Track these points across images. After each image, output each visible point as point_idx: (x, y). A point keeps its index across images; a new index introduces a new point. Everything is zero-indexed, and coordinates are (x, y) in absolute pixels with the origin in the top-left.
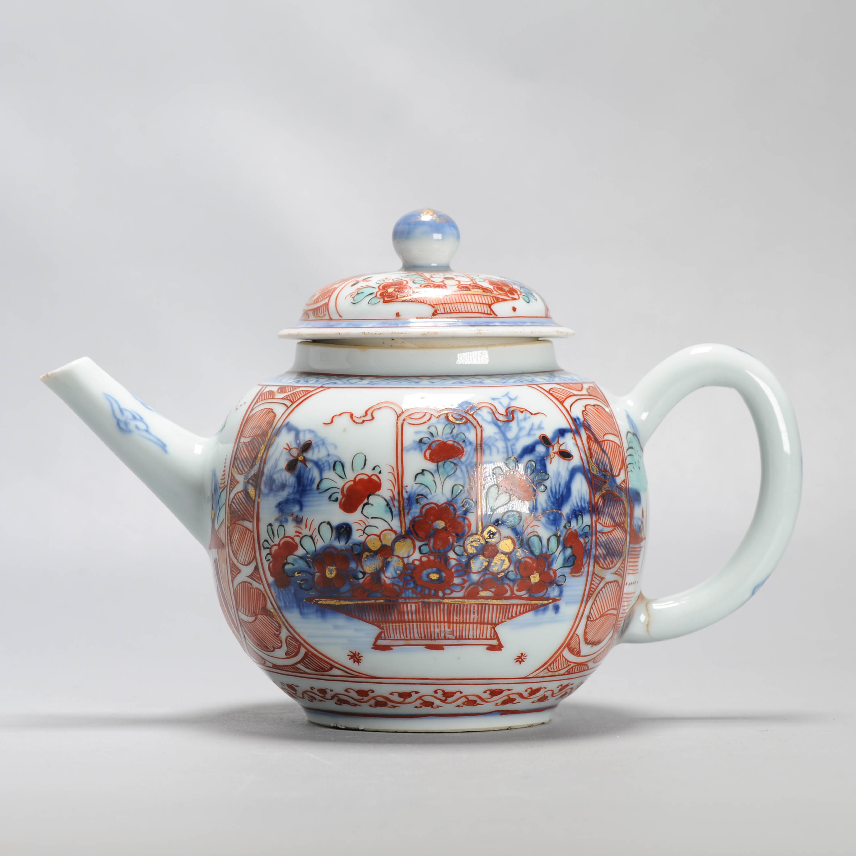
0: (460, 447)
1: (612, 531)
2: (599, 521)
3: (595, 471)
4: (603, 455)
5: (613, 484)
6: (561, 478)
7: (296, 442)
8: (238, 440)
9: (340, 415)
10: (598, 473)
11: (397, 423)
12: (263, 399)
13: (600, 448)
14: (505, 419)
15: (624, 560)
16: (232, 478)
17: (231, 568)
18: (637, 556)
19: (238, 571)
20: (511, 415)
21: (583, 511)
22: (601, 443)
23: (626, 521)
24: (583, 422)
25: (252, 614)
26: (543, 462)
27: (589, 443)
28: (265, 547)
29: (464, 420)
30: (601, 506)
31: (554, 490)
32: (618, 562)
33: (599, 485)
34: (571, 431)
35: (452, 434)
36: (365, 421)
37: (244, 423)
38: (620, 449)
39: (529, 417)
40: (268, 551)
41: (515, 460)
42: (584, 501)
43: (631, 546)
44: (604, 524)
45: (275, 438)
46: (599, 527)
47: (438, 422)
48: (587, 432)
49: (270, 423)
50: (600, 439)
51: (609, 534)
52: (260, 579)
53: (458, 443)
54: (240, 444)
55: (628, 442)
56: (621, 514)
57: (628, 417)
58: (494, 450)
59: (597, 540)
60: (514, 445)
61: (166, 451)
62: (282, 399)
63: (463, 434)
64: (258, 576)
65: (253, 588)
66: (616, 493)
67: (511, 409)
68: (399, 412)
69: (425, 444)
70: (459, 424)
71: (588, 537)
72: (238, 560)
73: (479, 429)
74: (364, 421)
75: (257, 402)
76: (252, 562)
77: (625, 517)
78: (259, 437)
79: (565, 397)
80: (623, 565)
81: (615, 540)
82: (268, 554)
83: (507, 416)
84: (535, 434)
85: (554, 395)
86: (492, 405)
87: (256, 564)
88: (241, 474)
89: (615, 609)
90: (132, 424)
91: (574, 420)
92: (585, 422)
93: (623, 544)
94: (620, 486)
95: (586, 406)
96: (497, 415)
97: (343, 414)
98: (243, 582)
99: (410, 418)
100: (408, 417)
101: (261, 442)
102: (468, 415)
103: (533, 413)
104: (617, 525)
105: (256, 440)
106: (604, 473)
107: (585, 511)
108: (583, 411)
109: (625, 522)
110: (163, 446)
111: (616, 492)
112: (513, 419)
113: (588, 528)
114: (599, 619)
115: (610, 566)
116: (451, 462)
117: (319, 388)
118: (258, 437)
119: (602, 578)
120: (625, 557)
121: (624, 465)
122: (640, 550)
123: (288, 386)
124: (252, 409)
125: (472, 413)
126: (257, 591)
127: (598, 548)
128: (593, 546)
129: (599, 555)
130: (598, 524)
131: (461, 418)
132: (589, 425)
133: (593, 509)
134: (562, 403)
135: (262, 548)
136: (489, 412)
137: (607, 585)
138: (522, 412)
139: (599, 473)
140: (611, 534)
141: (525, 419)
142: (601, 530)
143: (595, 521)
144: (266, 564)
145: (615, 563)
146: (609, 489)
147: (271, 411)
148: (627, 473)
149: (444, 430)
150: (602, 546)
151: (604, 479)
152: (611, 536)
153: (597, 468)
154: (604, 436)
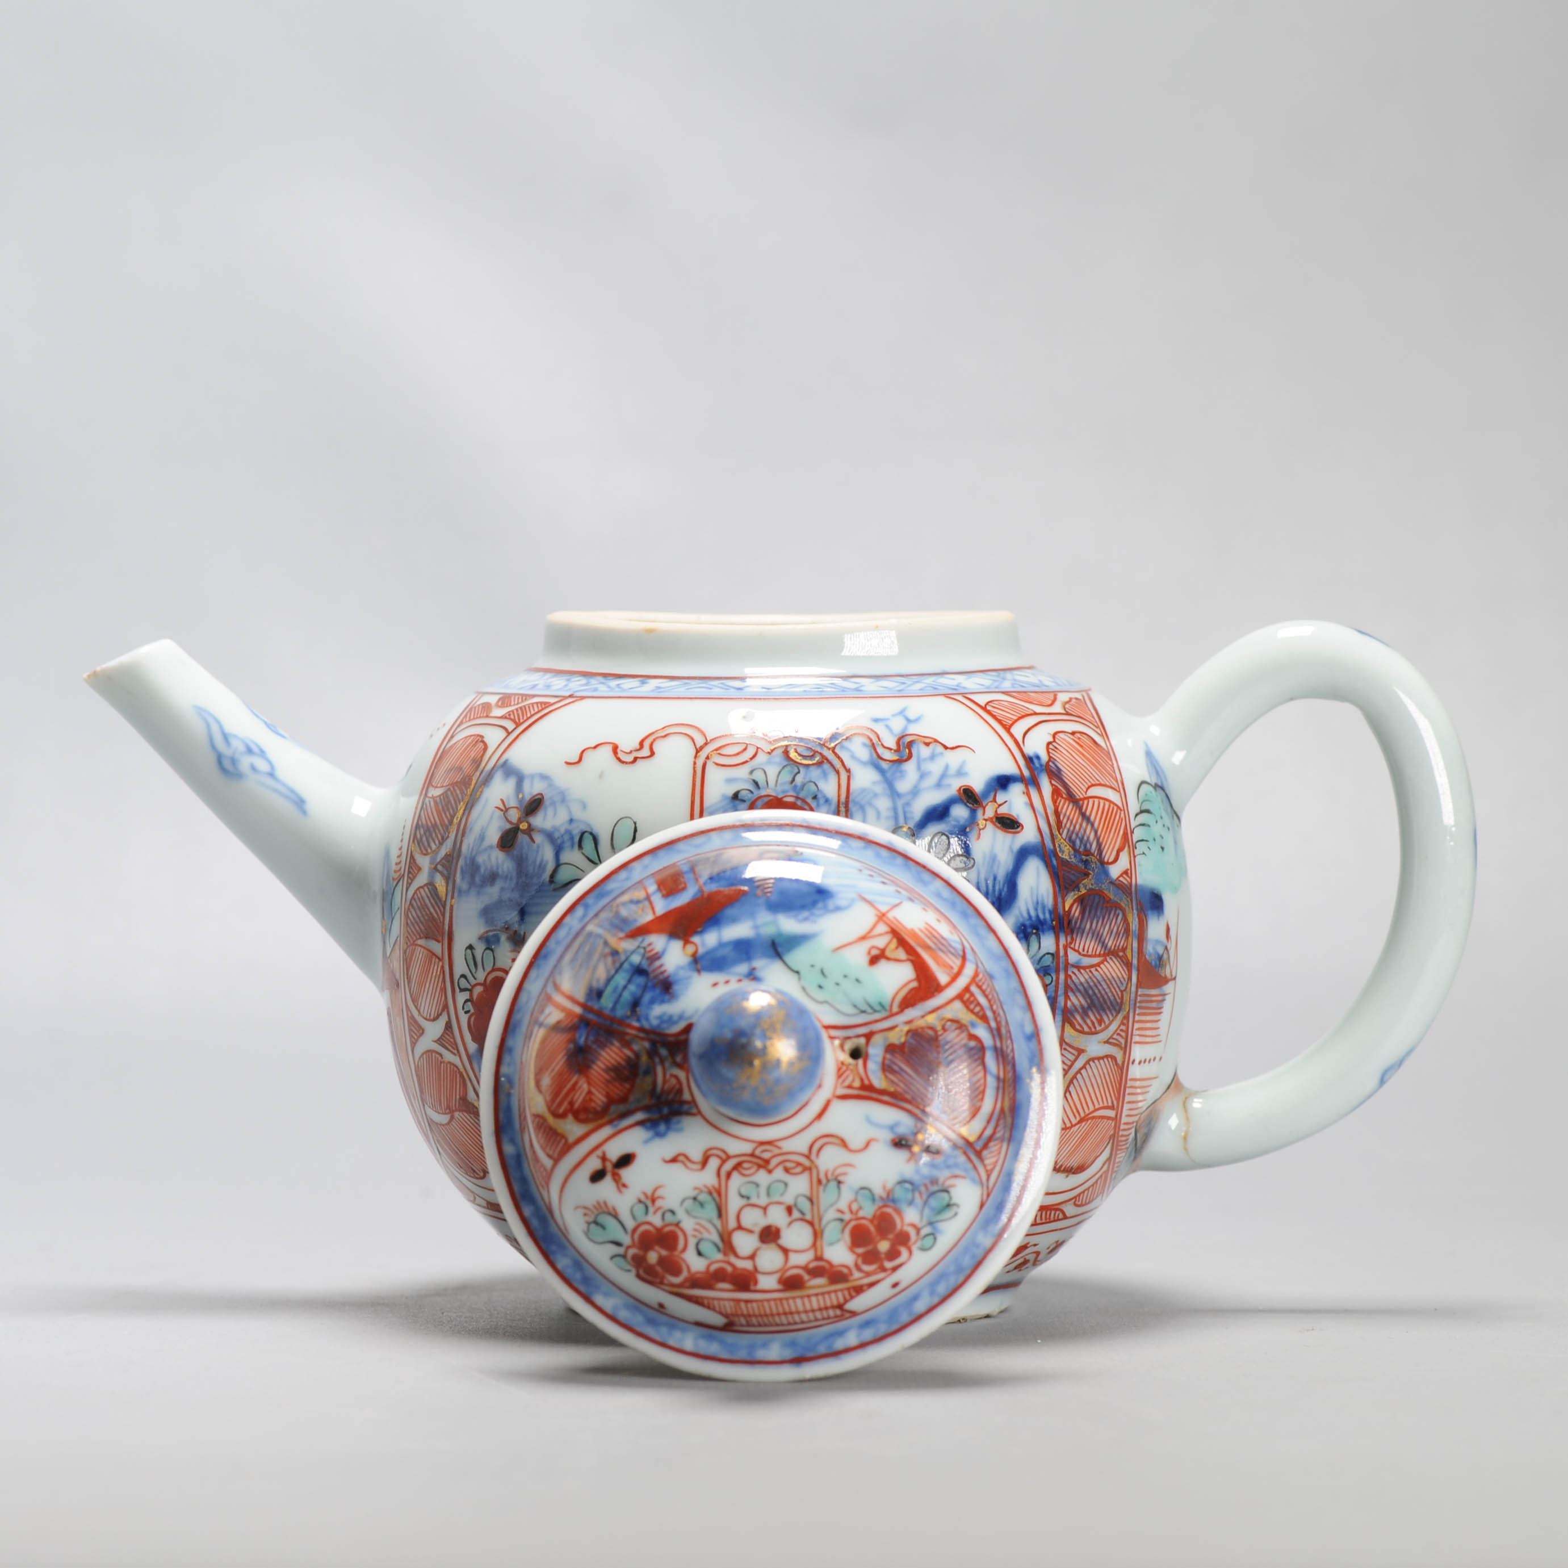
1: (1098, 965)
2: (1072, 946)
3: (1066, 853)
4: (1084, 824)
5: (1103, 877)
6: (998, 867)
7: (518, 796)
8: (424, 792)
9: (595, 747)
10: (1073, 857)
11: (695, 763)
12: (472, 717)
13: (1078, 811)
14: (895, 757)
15: (1127, 1017)
16: (412, 861)
17: (409, 1026)
18: (1158, 1010)
19: (421, 1032)
20: (907, 750)
21: (1040, 927)
22: (1081, 802)
23: (1129, 947)
24: (1048, 763)
25: (446, 1110)
26: (963, 837)
27: (1056, 802)
28: (462, 987)
29: (817, 758)
30: (1078, 919)
32: (1113, 1020)
33: (1073, 878)
34: (1021, 779)
35: (794, 783)
36: (638, 759)
37: (436, 760)
38: (1120, 814)
39: (941, 754)
40: (466, 995)
41: (909, 833)
42: (1044, 908)
43: (1140, 991)
44: (1084, 950)
45: (483, 790)
46: (1073, 957)
47: (769, 762)
48: (1053, 782)
49: (477, 762)
50: (1079, 795)
51: (1093, 970)
52: (454, 1046)
53: (803, 801)
54: (427, 800)
55: (1141, 801)
56: (1118, 934)
57: (1149, 754)
58: (871, 814)
59: (1069, 981)
60: (908, 804)
61: (304, 812)
62: (502, 717)
63: (813, 785)
64: (452, 1040)
65: (444, 1062)
66: (1109, 895)
67: (908, 739)
68: (700, 741)
69: (744, 801)
70: (808, 766)
71: (1050, 975)
72: (419, 1011)
73: (844, 775)
74: (635, 759)
75: (461, 723)
76: (441, 1014)
77: (1127, 938)
78: (457, 786)
79: (1015, 718)
80: (1123, 1027)
81: (1104, 980)
82: (466, 1001)
83: (898, 751)
84: (949, 786)
85: (994, 714)
86: (873, 731)
87: (447, 1020)
88: (425, 855)
89: (1112, 1108)
90: (245, 762)
91: (1029, 760)
92: (1051, 764)
93: (1123, 988)
94: (1117, 882)
95: (1054, 735)
96: (880, 750)
97: (603, 745)
98: (428, 1051)
99: (719, 754)
100: (715, 752)
101: (460, 796)
102: (825, 748)
103: (949, 746)
104: (1113, 953)
105: (452, 793)
106: (1083, 857)
107: (1045, 927)
108: (1049, 744)
109: (1126, 947)
110: (300, 803)
111: (1109, 891)
112: (910, 756)
113: (1051, 959)
114: (1079, 1125)
115: (1095, 1028)
117: (565, 698)
118: (456, 788)
119: (1081, 1051)
120: (1128, 1013)
121: (1127, 841)
122: (1164, 1000)
123: (515, 695)
124: (452, 737)
125: (833, 745)
126: (450, 1068)
127: (1070, 994)
128: (1061, 991)
129: (1073, 1008)
130: (1070, 951)
131: (811, 754)
132: (1059, 770)
133: (1060, 923)
134: (1008, 729)
135: (457, 990)
136: (864, 745)
137: (1091, 1063)
138: (927, 744)
139: (1075, 856)
140: (1096, 970)
141: (933, 757)
142: (1077, 963)
143: (1064, 945)
144: (464, 1018)
145: (1107, 1022)
146: (1093, 887)
147: (480, 739)
148: (1133, 857)
149: (780, 777)
150: (1080, 991)
151: (1083, 868)
152: (1097, 972)
153: (1070, 848)
154: (1087, 789)
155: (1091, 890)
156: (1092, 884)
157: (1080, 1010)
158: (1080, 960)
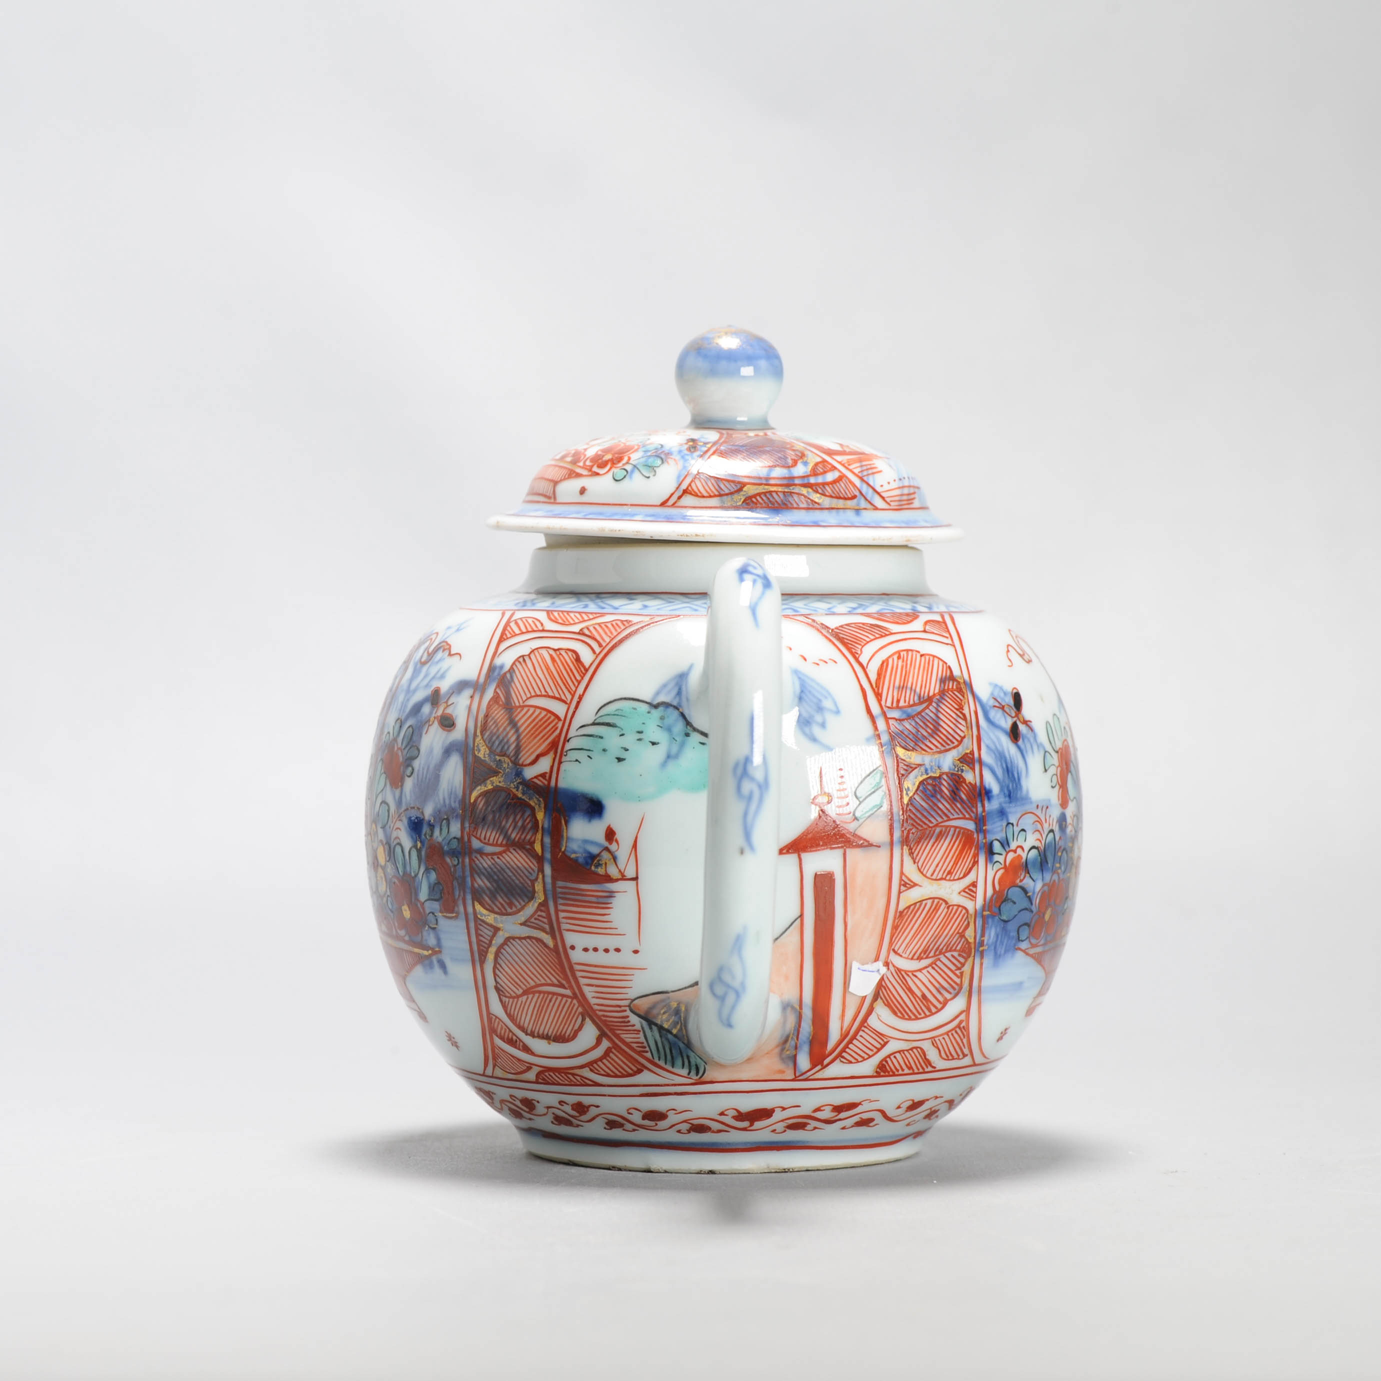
1: (500, 853)
2: (475, 834)
3: (483, 752)
4: (509, 729)
6: (434, 758)
10: (487, 756)
13: (507, 717)
15: (547, 905)
21: (452, 814)
22: (514, 709)
23: (538, 842)
24: (506, 673)
26: (421, 731)
27: (489, 707)
30: (482, 810)
32: (526, 905)
33: (484, 775)
34: (476, 685)
38: (560, 723)
39: (445, 659)
43: (561, 884)
44: (485, 839)
46: (476, 844)
48: (497, 690)
50: (516, 703)
51: (495, 857)
55: (600, 715)
56: (523, 827)
59: (472, 864)
66: (515, 793)
71: (457, 857)
77: (535, 833)
81: (507, 868)
89: (566, 987)
91: (492, 669)
92: (508, 674)
93: (532, 878)
94: (532, 782)
95: (531, 650)
103: (453, 653)
104: (516, 845)
106: (497, 757)
107: (455, 815)
108: (522, 657)
109: (534, 841)
111: (521, 790)
113: (457, 843)
114: (524, 996)
115: (505, 910)
119: (498, 929)
120: (546, 901)
121: (554, 749)
122: (611, 897)
127: (476, 876)
128: (468, 873)
129: (480, 889)
132: (513, 680)
133: (466, 812)
134: (499, 643)
137: (509, 941)
139: (490, 756)
142: (479, 849)
143: (467, 832)
145: (518, 906)
146: (500, 785)
148: (558, 762)
150: (484, 874)
151: (495, 767)
152: (499, 860)
153: (487, 749)
154: (528, 699)
155: (497, 786)
156: (500, 782)
158: (484, 847)
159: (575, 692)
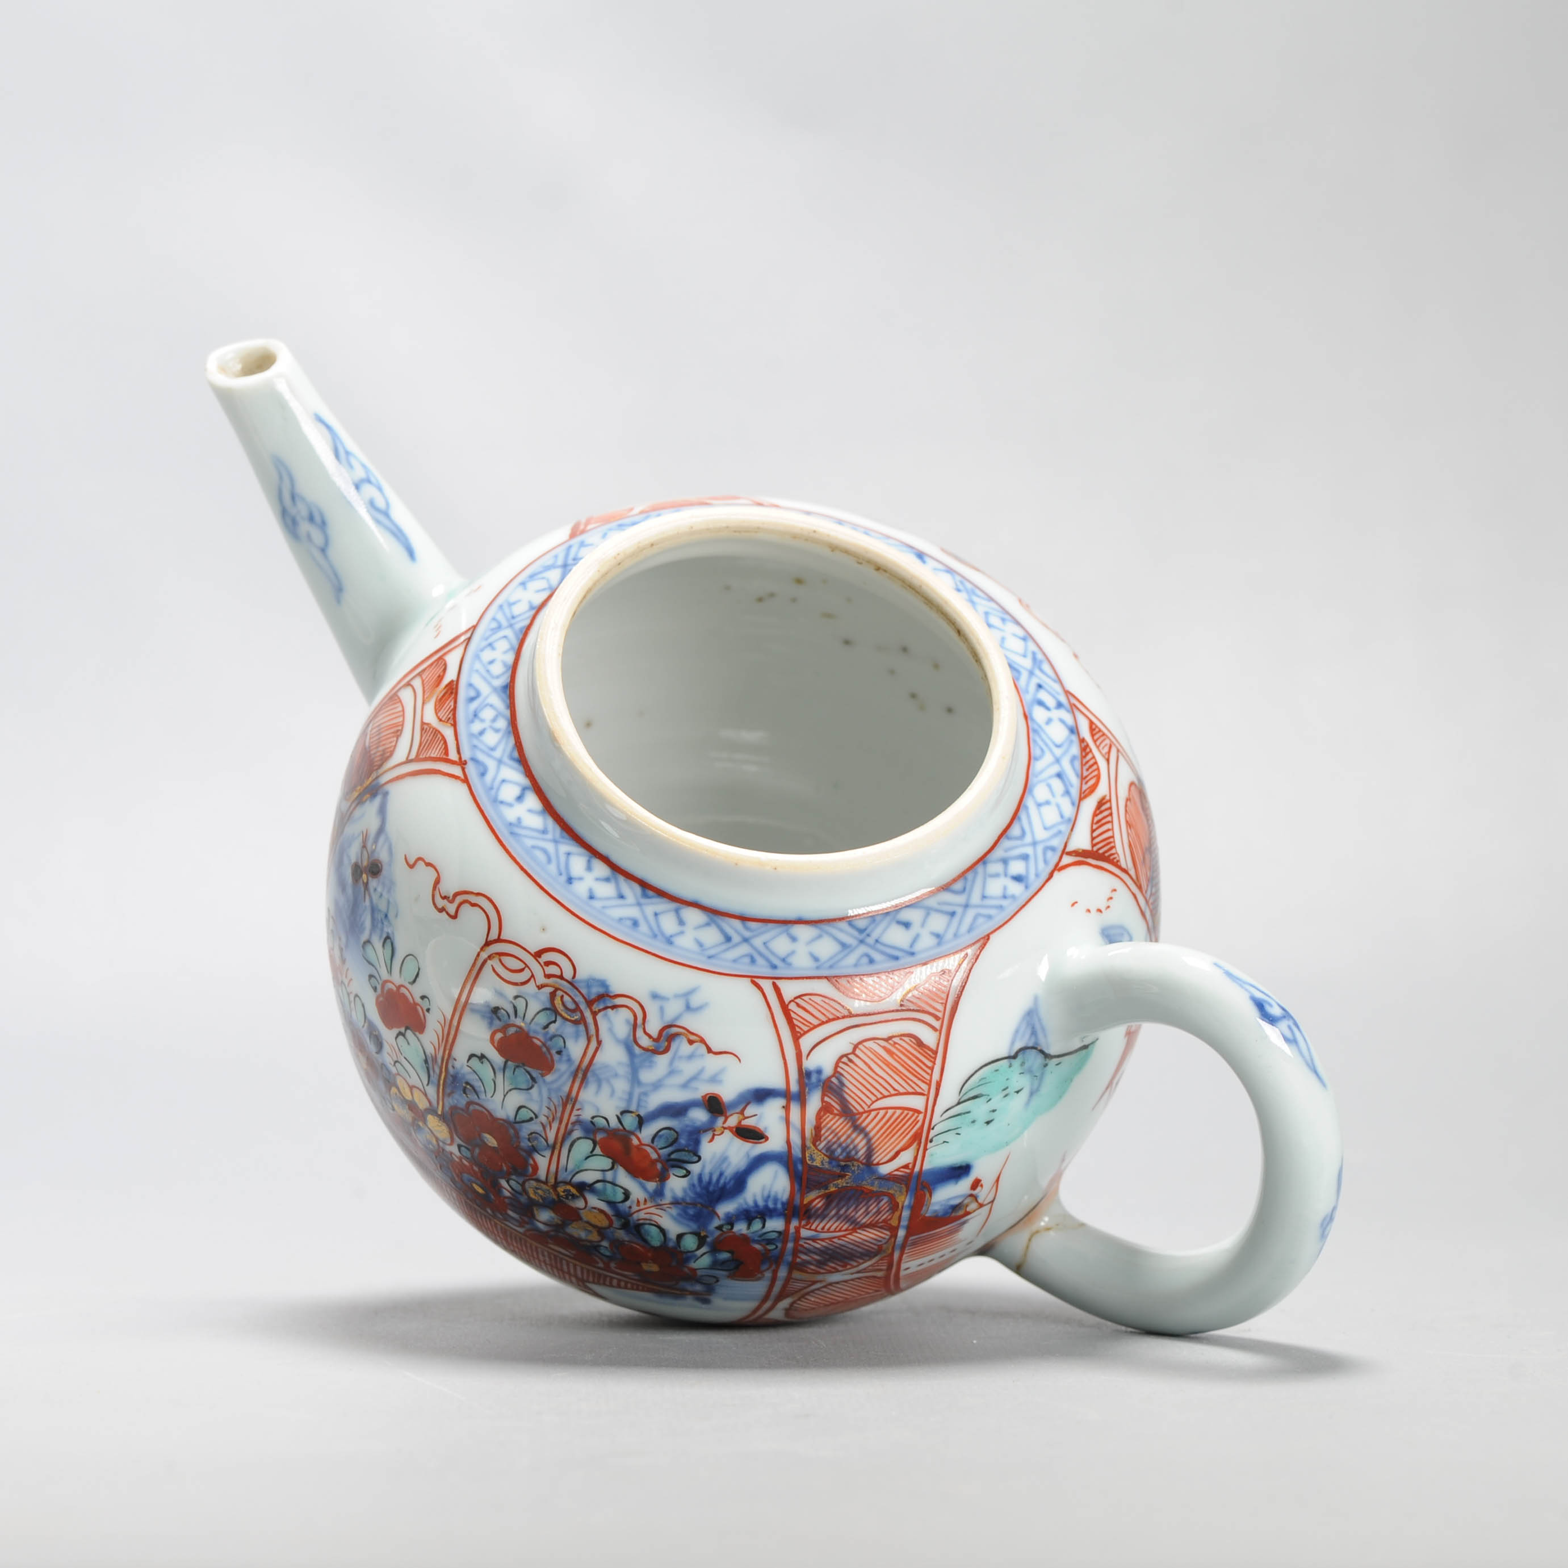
0: (549, 1056)
1: (844, 1236)
2: (808, 1226)
3: (818, 1161)
4: (854, 1135)
5: (867, 1175)
6: (728, 1166)
7: (374, 843)
9: (427, 864)
10: (827, 1163)
11: (478, 955)
13: (849, 1125)
14: (652, 1046)
15: (890, 1254)
18: (950, 1234)
20: (666, 1043)
21: (768, 1213)
22: (859, 1115)
23: (895, 1217)
24: (830, 1078)
26: (694, 1137)
27: (820, 1119)
29: (577, 1016)
30: (820, 1208)
31: (706, 1178)
32: (866, 1261)
33: (823, 1180)
34: (786, 1094)
35: (547, 1030)
36: (445, 911)
38: (919, 1115)
39: (702, 1055)
41: (638, 1119)
42: (776, 1200)
43: (913, 1237)
44: (823, 1228)
46: (807, 1233)
47: (535, 996)
48: (827, 1097)
50: (859, 1108)
51: (835, 1239)
53: (548, 1050)
55: (967, 1090)
56: (879, 1212)
58: (606, 1090)
59: (800, 1247)
60: (645, 1094)
63: (562, 1040)
66: (870, 1189)
67: (674, 1030)
68: (494, 934)
69: (501, 1019)
70: (567, 1020)
71: (775, 1244)
73: (594, 1044)
74: (444, 909)
77: (893, 1212)
79: (817, 1022)
80: (883, 1262)
81: (852, 1243)
83: (657, 1039)
84: (696, 1089)
85: (794, 1017)
86: (644, 1009)
91: (804, 1075)
92: (833, 1078)
94: (890, 1175)
96: (640, 1033)
97: (432, 868)
99: (501, 960)
100: (499, 955)
102: (589, 1009)
103: (714, 1049)
106: (842, 1162)
107: (774, 1214)
108: (844, 1055)
109: (890, 1218)
111: (872, 1186)
112: (667, 1050)
113: (777, 1235)
116: (528, 1072)
117: (461, 764)
119: (815, 1281)
120: (893, 1253)
121: (918, 1139)
122: (963, 1224)
125: (598, 1008)
127: (801, 1255)
128: (789, 1253)
129: (804, 1261)
130: (803, 1230)
131: (573, 1010)
132: (841, 1085)
133: (794, 1212)
134: (798, 1036)
136: (628, 1022)
138: (691, 1042)
139: (830, 1163)
140: (841, 1238)
141: (691, 1057)
142: (813, 1237)
143: (796, 1226)
145: (856, 1264)
146: (849, 1185)
148: (922, 1150)
149: (538, 1016)
150: (814, 1254)
151: (838, 1171)
152: (841, 1240)
153: (825, 1158)
154: (873, 1102)
155: (842, 1187)
156: (848, 1183)
157: (814, 1262)
158: (818, 1235)
159: (931, 1081)
